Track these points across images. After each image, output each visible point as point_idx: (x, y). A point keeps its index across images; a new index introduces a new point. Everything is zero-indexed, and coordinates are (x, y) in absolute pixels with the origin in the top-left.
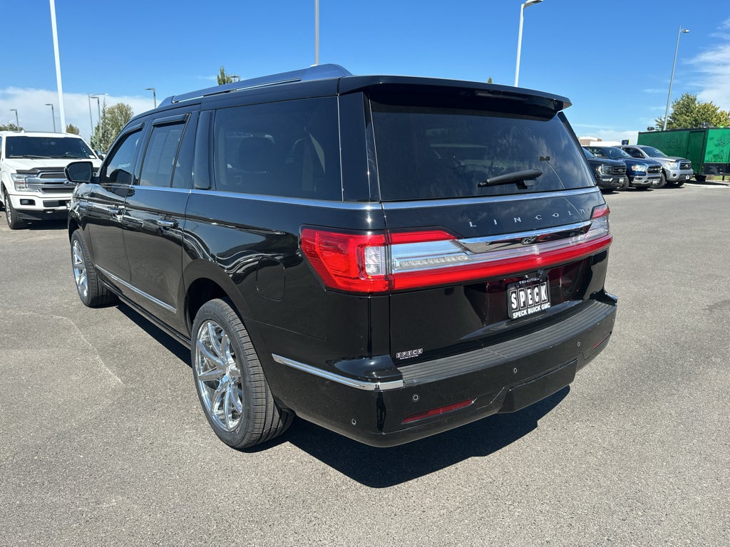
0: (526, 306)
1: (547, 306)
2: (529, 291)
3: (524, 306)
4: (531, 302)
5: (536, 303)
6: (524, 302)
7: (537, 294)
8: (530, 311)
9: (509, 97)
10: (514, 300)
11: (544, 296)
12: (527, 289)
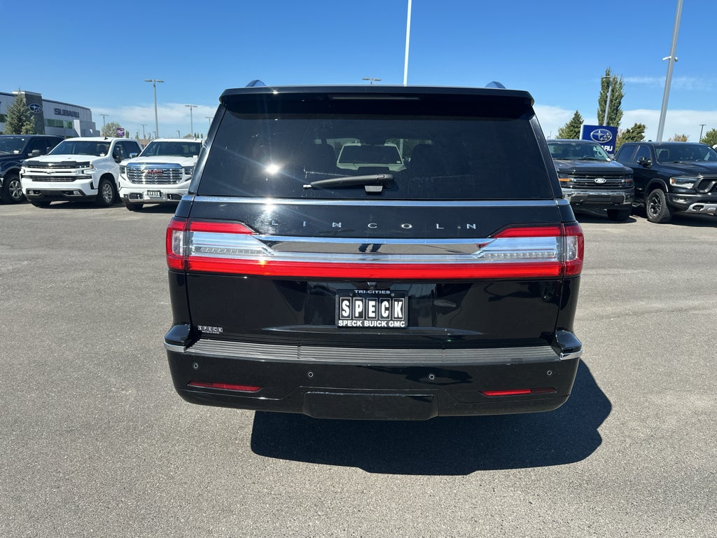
0: (363, 317)
1: (399, 324)
2: (372, 303)
3: (360, 317)
4: (372, 315)
5: (383, 317)
6: (360, 313)
7: (387, 309)
8: (367, 324)
10: (346, 308)
11: (398, 314)
12: (369, 300)
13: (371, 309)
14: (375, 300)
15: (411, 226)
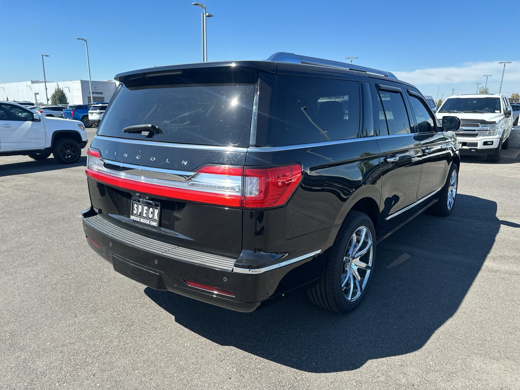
0: (141, 215)
1: (155, 224)
2: (146, 208)
3: (140, 215)
4: (145, 215)
5: (149, 218)
6: (140, 213)
7: (152, 213)
8: (142, 220)
9: (160, 74)
10: (135, 209)
11: (156, 217)
12: (145, 205)
13: (145, 211)
14: (147, 206)
15: (155, 159)
